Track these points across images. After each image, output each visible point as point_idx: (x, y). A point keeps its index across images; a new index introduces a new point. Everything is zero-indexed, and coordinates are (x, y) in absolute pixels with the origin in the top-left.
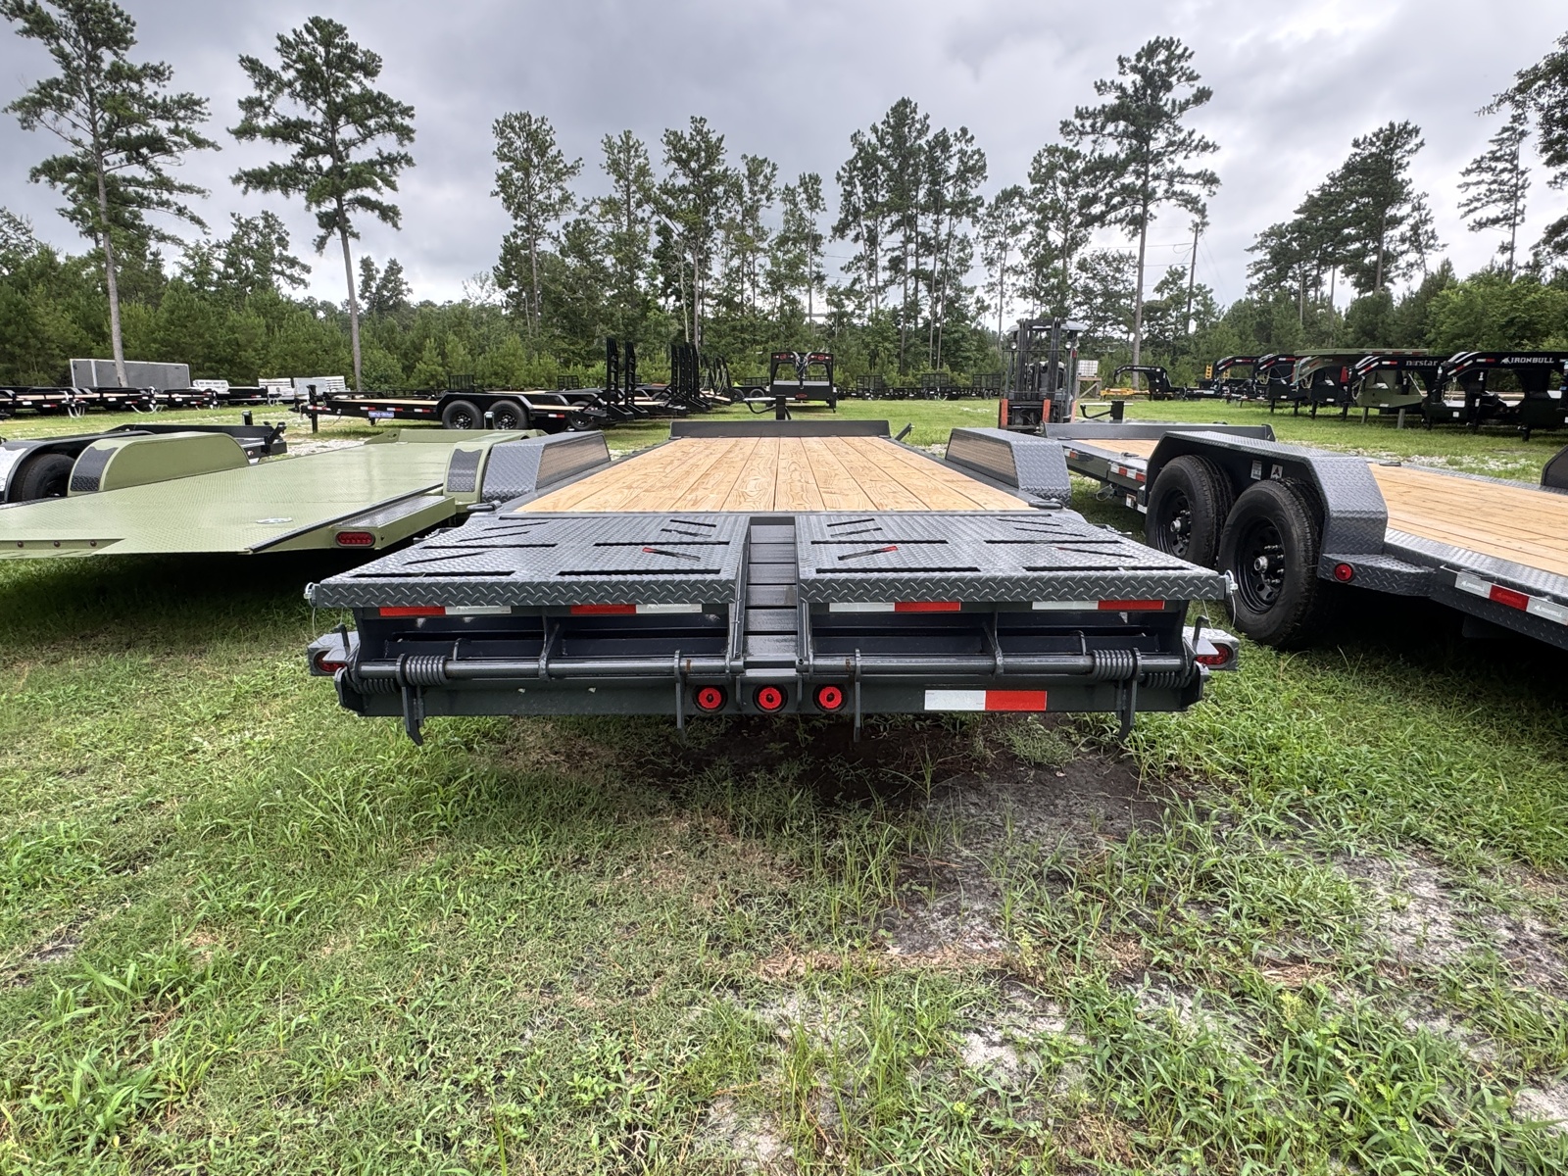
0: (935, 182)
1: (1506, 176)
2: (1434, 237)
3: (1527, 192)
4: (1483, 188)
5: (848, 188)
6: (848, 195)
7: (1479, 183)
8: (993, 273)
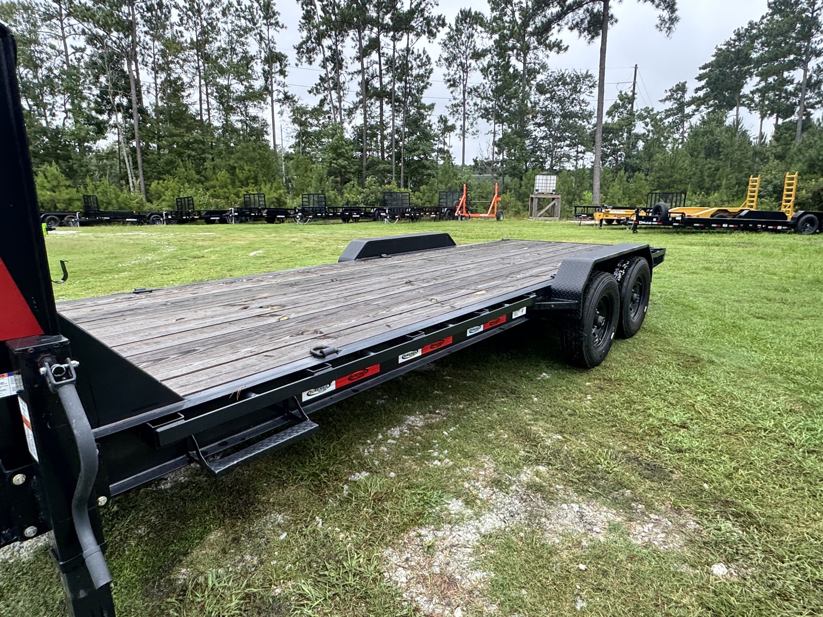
8: (456, 94)
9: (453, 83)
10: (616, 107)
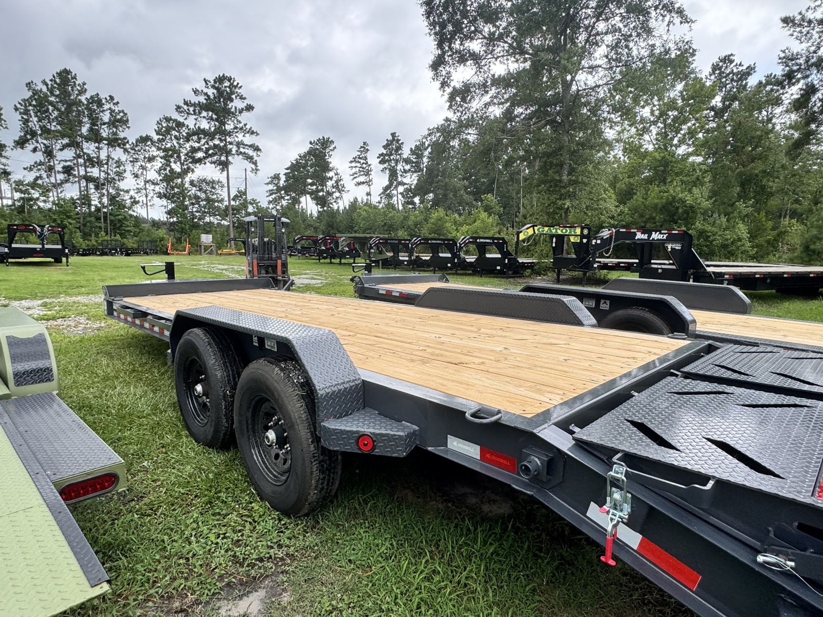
0: (93, 124)
1: (364, 166)
2: (343, 187)
3: (372, 173)
4: (357, 169)
5: (25, 117)
6: (26, 122)
7: (356, 167)
8: (139, 182)
9: (136, 176)
10: (236, 196)
